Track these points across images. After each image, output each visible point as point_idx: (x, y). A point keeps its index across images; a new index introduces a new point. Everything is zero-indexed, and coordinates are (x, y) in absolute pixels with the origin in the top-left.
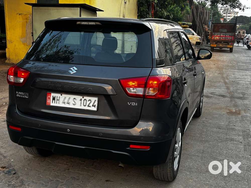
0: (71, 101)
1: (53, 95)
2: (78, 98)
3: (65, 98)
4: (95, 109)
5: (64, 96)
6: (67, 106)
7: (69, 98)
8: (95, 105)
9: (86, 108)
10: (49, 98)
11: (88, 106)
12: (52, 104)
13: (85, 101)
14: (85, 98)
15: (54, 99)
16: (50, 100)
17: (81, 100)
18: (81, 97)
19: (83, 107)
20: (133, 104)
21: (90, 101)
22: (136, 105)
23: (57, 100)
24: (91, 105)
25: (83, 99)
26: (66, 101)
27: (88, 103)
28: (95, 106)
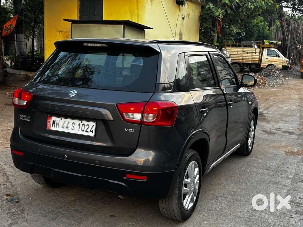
0: (70, 126)
1: (53, 118)
2: (77, 122)
3: (65, 122)
4: (92, 134)
5: (64, 120)
6: (66, 130)
7: (69, 123)
8: (93, 130)
9: (84, 133)
10: (50, 122)
11: (86, 131)
12: (52, 128)
13: (83, 126)
14: (84, 122)
15: (54, 123)
16: (50, 124)
17: (79, 124)
18: (79, 122)
19: (81, 133)
20: (130, 130)
21: (88, 126)
22: (134, 131)
23: (57, 124)
24: (89, 130)
25: (81, 124)
26: (65, 125)
27: (86, 128)
28: (92, 132)
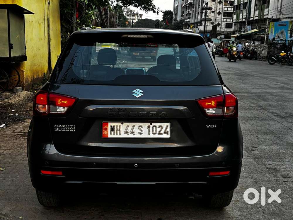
0: (136, 130)
1: (111, 124)
2: (146, 125)
3: (128, 126)
4: (168, 136)
5: (126, 124)
6: (131, 136)
7: (134, 127)
9: (157, 136)
10: (106, 129)
12: (110, 136)
13: (154, 128)
14: (154, 124)
15: (112, 129)
16: (108, 132)
17: (149, 127)
18: (148, 124)
19: (152, 136)
20: (212, 126)
21: (160, 128)
22: (216, 127)
23: (117, 130)
24: (162, 132)
25: (151, 126)
26: (129, 130)
27: (158, 130)
28: (167, 133)
